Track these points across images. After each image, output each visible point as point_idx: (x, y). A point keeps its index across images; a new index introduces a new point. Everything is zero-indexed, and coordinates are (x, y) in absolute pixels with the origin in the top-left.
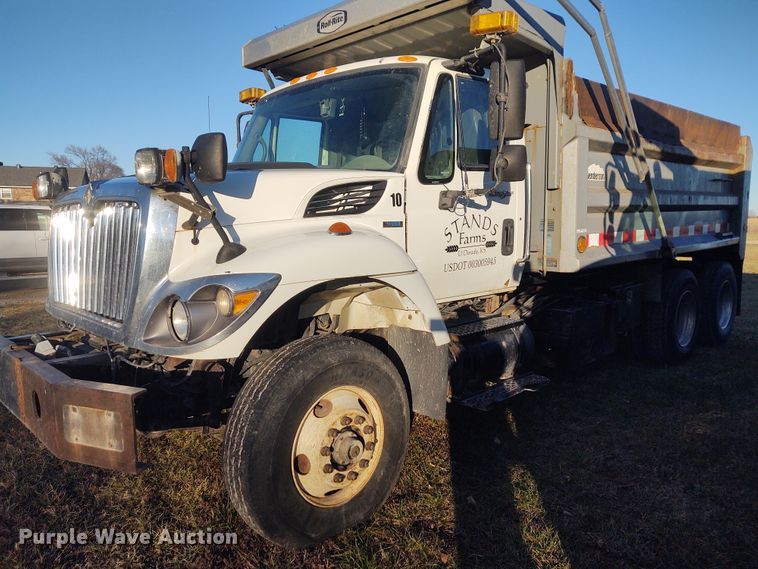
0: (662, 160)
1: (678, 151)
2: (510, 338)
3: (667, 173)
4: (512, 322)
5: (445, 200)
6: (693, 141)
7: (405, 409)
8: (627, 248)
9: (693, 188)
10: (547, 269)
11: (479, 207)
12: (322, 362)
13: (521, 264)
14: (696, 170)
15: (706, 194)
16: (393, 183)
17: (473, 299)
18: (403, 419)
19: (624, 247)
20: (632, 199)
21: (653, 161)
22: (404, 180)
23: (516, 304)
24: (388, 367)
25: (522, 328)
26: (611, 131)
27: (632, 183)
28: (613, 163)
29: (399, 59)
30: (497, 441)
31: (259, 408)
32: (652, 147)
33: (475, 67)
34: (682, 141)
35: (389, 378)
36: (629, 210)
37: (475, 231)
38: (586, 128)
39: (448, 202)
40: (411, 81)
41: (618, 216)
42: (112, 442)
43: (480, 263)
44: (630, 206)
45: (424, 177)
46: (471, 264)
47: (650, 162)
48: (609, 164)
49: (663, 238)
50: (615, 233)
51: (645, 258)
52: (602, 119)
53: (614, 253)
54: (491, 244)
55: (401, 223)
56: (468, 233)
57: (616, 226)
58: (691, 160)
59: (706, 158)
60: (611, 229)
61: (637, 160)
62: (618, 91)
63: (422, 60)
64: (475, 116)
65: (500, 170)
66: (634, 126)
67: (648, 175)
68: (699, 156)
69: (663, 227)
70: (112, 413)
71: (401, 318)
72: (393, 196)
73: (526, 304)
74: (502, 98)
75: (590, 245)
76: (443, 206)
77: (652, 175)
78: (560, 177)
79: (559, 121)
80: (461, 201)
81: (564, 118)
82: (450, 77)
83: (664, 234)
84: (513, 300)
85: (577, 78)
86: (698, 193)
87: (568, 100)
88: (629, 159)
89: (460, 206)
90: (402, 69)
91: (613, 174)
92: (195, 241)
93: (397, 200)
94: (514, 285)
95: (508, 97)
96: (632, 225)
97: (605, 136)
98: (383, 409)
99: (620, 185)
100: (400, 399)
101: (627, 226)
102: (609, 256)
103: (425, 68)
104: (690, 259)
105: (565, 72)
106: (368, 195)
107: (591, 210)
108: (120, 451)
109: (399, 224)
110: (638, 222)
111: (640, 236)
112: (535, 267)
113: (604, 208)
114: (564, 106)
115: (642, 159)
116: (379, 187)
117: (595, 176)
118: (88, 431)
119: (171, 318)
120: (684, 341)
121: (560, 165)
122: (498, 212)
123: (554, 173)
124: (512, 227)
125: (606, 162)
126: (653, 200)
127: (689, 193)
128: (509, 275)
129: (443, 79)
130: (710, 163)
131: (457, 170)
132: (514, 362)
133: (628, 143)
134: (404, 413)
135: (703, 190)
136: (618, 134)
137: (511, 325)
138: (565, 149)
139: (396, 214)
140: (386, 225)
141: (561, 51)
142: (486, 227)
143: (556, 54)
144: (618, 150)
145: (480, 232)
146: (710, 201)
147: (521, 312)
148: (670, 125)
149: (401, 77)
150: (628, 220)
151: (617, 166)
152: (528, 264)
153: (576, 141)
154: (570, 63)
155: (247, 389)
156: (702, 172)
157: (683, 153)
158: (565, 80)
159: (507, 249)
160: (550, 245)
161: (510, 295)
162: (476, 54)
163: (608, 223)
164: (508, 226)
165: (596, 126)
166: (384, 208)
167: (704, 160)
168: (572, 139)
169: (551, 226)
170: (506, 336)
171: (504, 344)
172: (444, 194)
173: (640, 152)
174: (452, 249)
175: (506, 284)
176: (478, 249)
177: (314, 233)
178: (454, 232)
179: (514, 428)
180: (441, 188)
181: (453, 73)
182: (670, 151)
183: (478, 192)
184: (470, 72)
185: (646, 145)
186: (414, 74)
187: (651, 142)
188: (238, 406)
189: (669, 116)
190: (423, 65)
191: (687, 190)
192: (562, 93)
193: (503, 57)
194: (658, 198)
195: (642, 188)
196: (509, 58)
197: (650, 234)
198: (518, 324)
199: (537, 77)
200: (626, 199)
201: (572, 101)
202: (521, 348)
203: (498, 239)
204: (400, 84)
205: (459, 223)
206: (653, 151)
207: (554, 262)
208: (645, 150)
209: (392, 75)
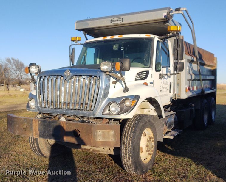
1: (202, 62)
5: (160, 76)
6: (205, 59)
8: (193, 92)
10: (177, 98)
11: (165, 79)
12: (145, 121)
22: (152, 70)
26: (191, 56)
27: (194, 72)
28: (190, 66)
31: (134, 133)
34: (203, 59)
39: (161, 77)
40: (150, 42)
42: (112, 139)
44: (194, 79)
45: (156, 70)
46: (164, 95)
49: (202, 89)
50: (190, 87)
51: (196, 95)
52: (189, 53)
53: (192, 94)
54: (167, 90)
55: (153, 82)
56: (164, 86)
57: (190, 85)
59: (208, 64)
63: (152, 36)
70: (113, 131)
72: (151, 75)
92: (115, 87)
99: (191, 72)
101: (192, 85)
103: (154, 39)
106: (145, 75)
108: (115, 141)
113: (189, 79)
118: (104, 136)
119: (109, 108)
126: (200, 77)
131: (162, 68)
132: (174, 125)
137: (173, 114)
139: (152, 80)
140: (150, 83)
142: (167, 84)
145: (166, 86)
149: (147, 41)
151: (191, 68)
155: (127, 128)
159: (170, 91)
160: (178, 90)
164: (171, 84)
165: (188, 55)
166: (149, 77)
169: (178, 84)
174: (161, 91)
175: (169, 102)
176: (165, 91)
177: (139, 85)
178: (161, 86)
180: (159, 73)
181: (160, 40)
183: (165, 75)
186: (151, 40)
188: (126, 133)
197: (197, 88)
200: (193, 76)
203: (169, 88)
205: (163, 83)
207: (179, 95)
209: (145, 40)
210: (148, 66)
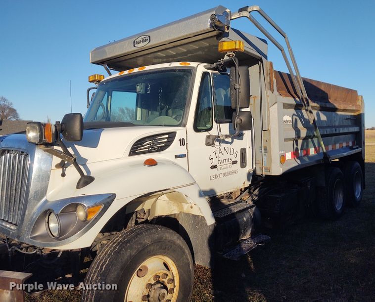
0: (320, 110)
1: (328, 106)
2: (247, 215)
3: (323, 117)
4: (248, 206)
6: (335, 100)
7: (191, 265)
8: (306, 159)
9: (337, 124)
10: (265, 173)
11: (227, 143)
13: (251, 172)
14: (338, 115)
15: (344, 127)
16: (180, 133)
19: (304, 158)
20: (307, 133)
21: (316, 111)
22: (186, 131)
23: (250, 193)
25: (254, 208)
26: (294, 98)
27: (306, 124)
28: (296, 114)
29: (180, 64)
32: (315, 105)
33: (221, 68)
34: (330, 100)
35: (181, 248)
36: (305, 139)
37: (226, 156)
38: (281, 97)
39: (210, 141)
40: (188, 76)
41: (300, 142)
43: (229, 173)
44: (306, 136)
45: (196, 129)
46: (225, 175)
48: (294, 115)
49: (324, 153)
50: (299, 151)
52: (289, 92)
53: (300, 163)
54: (235, 162)
55: (185, 155)
56: (222, 157)
57: (299, 147)
58: (335, 110)
59: (342, 108)
60: (297, 149)
61: (308, 113)
62: (296, 77)
63: (193, 64)
64: (222, 92)
65: (238, 125)
66: (305, 95)
67: (314, 119)
68: (339, 108)
69: (323, 147)
72: (180, 140)
73: (254, 193)
74: (237, 86)
75: (287, 159)
76: (208, 144)
77: (316, 119)
78: (269, 124)
79: (267, 93)
80: (217, 141)
81: (269, 92)
82: (208, 73)
83: (325, 151)
84: (247, 190)
85: (275, 71)
86: (339, 127)
87: (271, 83)
88: (304, 111)
89: (217, 143)
90: (182, 70)
91: (296, 120)
93: (182, 142)
94: (248, 184)
95: (240, 86)
96: (307, 146)
97: (291, 101)
99: (300, 126)
101: (305, 147)
102: (297, 164)
103: (195, 69)
104: (338, 160)
105: (269, 68)
106: (166, 140)
107: (286, 140)
109: (184, 156)
110: (311, 144)
111: (312, 152)
112: (259, 173)
113: (293, 139)
114: (269, 87)
115: (311, 112)
116: (172, 136)
117: (286, 121)
120: (339, 207)
121: (269, 117)
122: (238, 145)
123: (265, 121)
124: (245, 152)
126: (317, 133)
127: (335, 127)
128: (245, 179)
129: (205, 75)
130: (344, 110)
131: (215, 123)
132: (251, 229)
133: (303, 104)
135: (342, 125)
136: (298, 99)
137: (248, 208)
138: (271, 109)
139: (182, 150)
140: (177, 157)
141: (266, 57)
142: (232, 153)
143: (264, 59)
144: (298, 107)
145: (229, 156)
146: (346, 130)
147: (252, 197)
148: (323, 92)
149: (182, 74)
150: (305, 144)
151: (298, 115)
152: (255, 171)
153: (276, 105)
154: (271, 64)
156: (340, 115)
157: (331, 106)
158: (269, 73)
159: (243, 164)
160: (266, 162)
162: (222, 62)
163: (295, 146)
164: (243, 152)
165: (286, 96)
166: (175, 147)
168: (274, 104)
169: (266, 150)
171: (245, 219)
172: (208, 137)
173: (310, 108)
174: (214, 167)
175: (244, 183)
176: (228, 165)
177: (135, 165)
178: (214, 158)
179: (252, 266)
180: (206, 134)
181: (210, 72)
182: (324, 106)
183: (227, 136)
184: (219, 71)
185: (312, 104)
186: (189, 72)
187: (314, 102)
189: (322, 88)
190: (194, 67)
191: (334, 125)
192: (268, 79)
193: (237, 65)
194: (320, 131)
195: (312, 127)
196: (240, 65)
197: (316, 150)
198: (252, 207)
199: (254, 70)
200: (304, 133)
201: (273, 83)
202: (254, 221)
203: (238, 159)
204: (181, 78)
205: (217, 152)
207: (269, 169)
208: (311, 106)
209: (177, 73)
210: (179, 123)
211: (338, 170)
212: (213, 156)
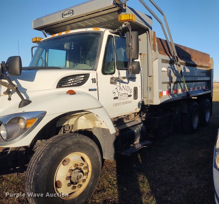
0: (186, 66)
1: (191, 63)
2: (137, 129)
3: (188, 70)
6: (196, 59)
7: (99, 159)
8: (176, 95)
9: (196, 75)
10: (150, 104)
11: (125, 83)
13: (141, 103)
14: (197, 69)
15: (200, 77)
16: (92, 74)
17: (124, 115)
18: (99, 162)
19: (174, 95)
20: (177, 79)
21: (183, 66)
22: (96, 73)
23: (140, 116)
24: (92, 144)
25: (142, 125)
26: (169, 56)
27: (176, 73)
28: (170, 67)
29: (93, 29)
30: (135, 166)
32: (182, 61)
33: (121, 33)
34: (192, 59)
35: (93, 148)
36: (176, 83)
37: (124, 91)
38: (160, 55)
39: (114, 81)
40: (98, 37)
41: (172, 85)
43: (126, 103)
44: (176, 81)
45: (104, 72)
46: (123, 103)
47: (182, 66)
48: (169, 67)
49: (187, 92)
50: (172, 91)
51: (182, 99)
52: (166, 52)
53: (171, 98)
54: (130, 96)
55: (96, 89)
56: (121, 92)
57: (172, 88)
58: (195, 66)
59: (200, 65)
60: (170, 89)
61: (178, 66)
62: (170, 43)
63: (102, 30)
64: (123, 50)
65: (131, 70)
66: (176, 55)
67: (181, 71)
68: (197, 64)
69: (187, 88)
71: (98, 124)
72: (92, 79)
73: (143, 116)
74: (131, 45)
75: (163, 95)
76: (111, 83)
77: (183, 71)
78: (153, 72)
79: (152, 52)
80: (118, 81)
81: (153, 51)
82: (112, 36)
83: (187, 91)
84: (139, 115)
85: (157, 38)
86: (197, 77)
87: (154, 45)
88: (175, 65)
89: (118, 83)
90: (94, 33)
91: (170, 71)
93: (94, 81)
94: (138, 110)
95: (133, 44)
96: (177, 87)
97: (167, 58)
98: (91, 160)
99: (172, 74)
100: (97, 155)
101: (175, 88)
102: (170, 98)
103: (103, 33)
104: (196, 98)
105: (153, 36)
106: (82, 79)
107: (163, 83)
109: (95, 90)
110: (179, 87)
111: (180, 91)
112: (146, 103)
113: (168, 82)
114: (153, 48)
115: (179, 66)
116: (87, 76)
117: (164, 71)
120: (195, 126)
121: (152, 68)
122: (132, 85)
123: (150, 70)
124: (137, 90)
125: (168, 67)
126: (183, 79)
127: (195, 76)
128: (137, 106)
129: (110, 37)
130: (201, 66)
131: (116, 70)
132: (139, 137)
133: (174, 60)
134: (99, 160)
135: (199, 75)
136: (171, 57)
137: (138, 124)
138: (154, 62)
139: (94, 86)
140: (90, 90)
141: (151, 28)
142: (128, 90)
143: (150, 29)
144: (171, 62)
145: (126, 92)
146: (201, 79)
147: (142, 119)
148: (188, 54)
149: (94, 35)
150: (176, 86)
151: (171, 68)
152: (143, 102)
153: (157, 60)
154: (154, 33)
156: (198, 69)
157: (192, 63)
158: (153, 39)
159: (136, 97)
160: (150, 95)
161: (138, 113)
162: (121, 29)
163: (169, 87)
164: (136, 89)
165: (164, 54)
166: (89, 84)
167: (199, 66)
169: (150, 89)
170: (136, 128)
171: (136, 131)
172: (112, 78)
173: (179, 63)
174: (116, 98)
175: (136, 109)
176: (125, 97)
178: (116, 92)
179: (140, 160)
180: (111, 76)
181: (113, 35)
182: (188, 63)
183: (124, 78)
184: (120, 35)
185: (180, 61)
186: (99, 35)
187: (182, 60)
189: (187, 51)
190: (102, 32)
191: (194, 75)
192: (152, 43)
193: (130, 30)
194: (185, 78)
195: (180, 75)
196: (132, 30)
197: (183, 90)
198: (140, 124)
199: (143, 37)
200: (175, 79)
201: (156, 46)
202: (142, 132)
203: (132, 94)
204: (94, 38)
205: (118, 89)
206: (183, 63)
207: (152, 101)
208: (180, 62)
209: (91, 35)
210: (92, 68)
211: (196, 103)
212: (115, 91)
